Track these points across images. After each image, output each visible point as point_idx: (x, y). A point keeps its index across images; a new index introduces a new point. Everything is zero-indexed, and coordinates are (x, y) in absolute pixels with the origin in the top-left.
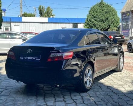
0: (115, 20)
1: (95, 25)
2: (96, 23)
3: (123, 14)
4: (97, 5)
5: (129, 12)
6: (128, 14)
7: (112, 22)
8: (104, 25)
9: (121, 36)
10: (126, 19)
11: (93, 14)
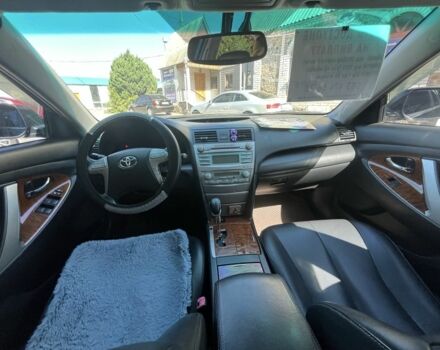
0: (151, 81)
1: (125, 87)
2: (126, 84)
3: (164, 71)
4: (121, 57)
5: (172, 67)
6: (171, 71)
7: (149, 83)
8: (138, 87)
9: (169, 101)
10: (169, 78)
11: (119, 70)
